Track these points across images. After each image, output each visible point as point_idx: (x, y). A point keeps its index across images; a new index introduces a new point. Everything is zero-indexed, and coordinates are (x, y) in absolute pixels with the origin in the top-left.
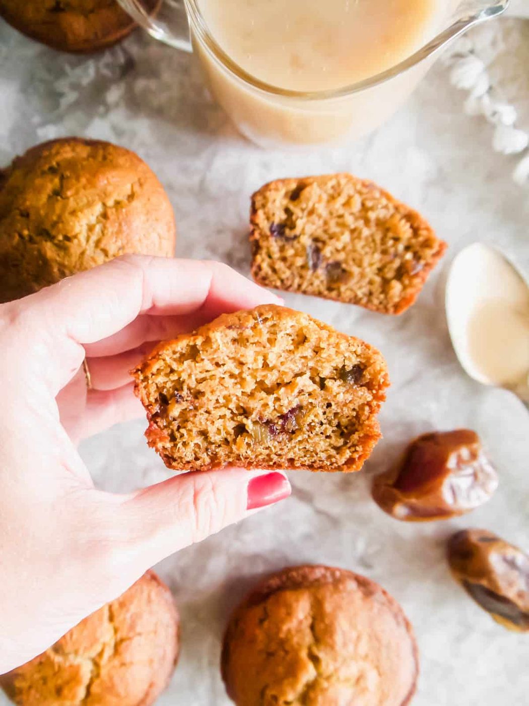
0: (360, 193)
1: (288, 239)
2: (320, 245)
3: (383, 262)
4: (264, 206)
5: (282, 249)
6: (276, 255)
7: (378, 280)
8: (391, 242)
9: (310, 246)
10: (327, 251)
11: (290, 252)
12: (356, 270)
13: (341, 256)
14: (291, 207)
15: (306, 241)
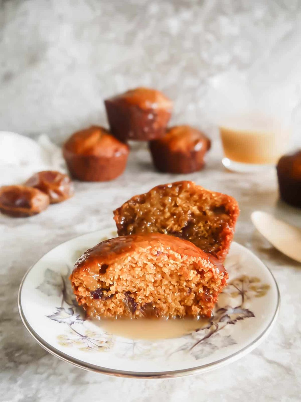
0: (151, 260)
1: (107, 298)
2: (132, 296)
3: (182, 297)
4: (81, 284)
5: (105, 305)
6: (103, 309)
7: (181, 308)
8: (185, 284)
9: (125, 299)
10: (139, 299)
11: (112, 306)
12: (164, 306)
13: (151, 300)
14: (103, 279)
15: (121, 297)
